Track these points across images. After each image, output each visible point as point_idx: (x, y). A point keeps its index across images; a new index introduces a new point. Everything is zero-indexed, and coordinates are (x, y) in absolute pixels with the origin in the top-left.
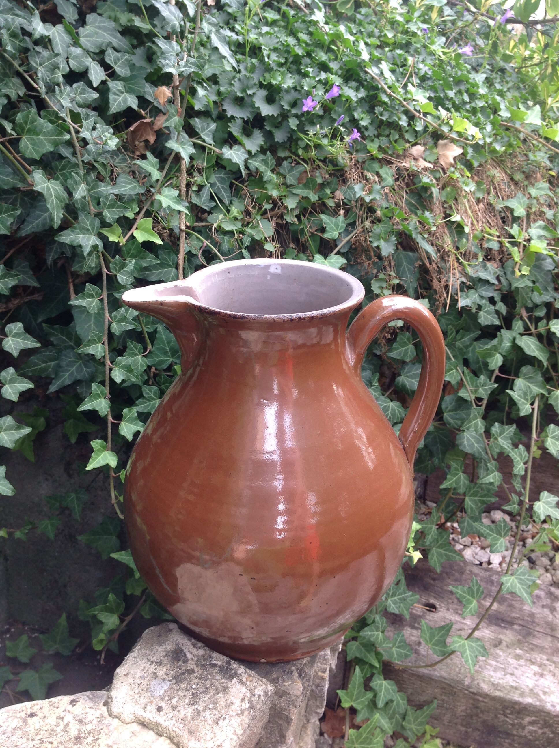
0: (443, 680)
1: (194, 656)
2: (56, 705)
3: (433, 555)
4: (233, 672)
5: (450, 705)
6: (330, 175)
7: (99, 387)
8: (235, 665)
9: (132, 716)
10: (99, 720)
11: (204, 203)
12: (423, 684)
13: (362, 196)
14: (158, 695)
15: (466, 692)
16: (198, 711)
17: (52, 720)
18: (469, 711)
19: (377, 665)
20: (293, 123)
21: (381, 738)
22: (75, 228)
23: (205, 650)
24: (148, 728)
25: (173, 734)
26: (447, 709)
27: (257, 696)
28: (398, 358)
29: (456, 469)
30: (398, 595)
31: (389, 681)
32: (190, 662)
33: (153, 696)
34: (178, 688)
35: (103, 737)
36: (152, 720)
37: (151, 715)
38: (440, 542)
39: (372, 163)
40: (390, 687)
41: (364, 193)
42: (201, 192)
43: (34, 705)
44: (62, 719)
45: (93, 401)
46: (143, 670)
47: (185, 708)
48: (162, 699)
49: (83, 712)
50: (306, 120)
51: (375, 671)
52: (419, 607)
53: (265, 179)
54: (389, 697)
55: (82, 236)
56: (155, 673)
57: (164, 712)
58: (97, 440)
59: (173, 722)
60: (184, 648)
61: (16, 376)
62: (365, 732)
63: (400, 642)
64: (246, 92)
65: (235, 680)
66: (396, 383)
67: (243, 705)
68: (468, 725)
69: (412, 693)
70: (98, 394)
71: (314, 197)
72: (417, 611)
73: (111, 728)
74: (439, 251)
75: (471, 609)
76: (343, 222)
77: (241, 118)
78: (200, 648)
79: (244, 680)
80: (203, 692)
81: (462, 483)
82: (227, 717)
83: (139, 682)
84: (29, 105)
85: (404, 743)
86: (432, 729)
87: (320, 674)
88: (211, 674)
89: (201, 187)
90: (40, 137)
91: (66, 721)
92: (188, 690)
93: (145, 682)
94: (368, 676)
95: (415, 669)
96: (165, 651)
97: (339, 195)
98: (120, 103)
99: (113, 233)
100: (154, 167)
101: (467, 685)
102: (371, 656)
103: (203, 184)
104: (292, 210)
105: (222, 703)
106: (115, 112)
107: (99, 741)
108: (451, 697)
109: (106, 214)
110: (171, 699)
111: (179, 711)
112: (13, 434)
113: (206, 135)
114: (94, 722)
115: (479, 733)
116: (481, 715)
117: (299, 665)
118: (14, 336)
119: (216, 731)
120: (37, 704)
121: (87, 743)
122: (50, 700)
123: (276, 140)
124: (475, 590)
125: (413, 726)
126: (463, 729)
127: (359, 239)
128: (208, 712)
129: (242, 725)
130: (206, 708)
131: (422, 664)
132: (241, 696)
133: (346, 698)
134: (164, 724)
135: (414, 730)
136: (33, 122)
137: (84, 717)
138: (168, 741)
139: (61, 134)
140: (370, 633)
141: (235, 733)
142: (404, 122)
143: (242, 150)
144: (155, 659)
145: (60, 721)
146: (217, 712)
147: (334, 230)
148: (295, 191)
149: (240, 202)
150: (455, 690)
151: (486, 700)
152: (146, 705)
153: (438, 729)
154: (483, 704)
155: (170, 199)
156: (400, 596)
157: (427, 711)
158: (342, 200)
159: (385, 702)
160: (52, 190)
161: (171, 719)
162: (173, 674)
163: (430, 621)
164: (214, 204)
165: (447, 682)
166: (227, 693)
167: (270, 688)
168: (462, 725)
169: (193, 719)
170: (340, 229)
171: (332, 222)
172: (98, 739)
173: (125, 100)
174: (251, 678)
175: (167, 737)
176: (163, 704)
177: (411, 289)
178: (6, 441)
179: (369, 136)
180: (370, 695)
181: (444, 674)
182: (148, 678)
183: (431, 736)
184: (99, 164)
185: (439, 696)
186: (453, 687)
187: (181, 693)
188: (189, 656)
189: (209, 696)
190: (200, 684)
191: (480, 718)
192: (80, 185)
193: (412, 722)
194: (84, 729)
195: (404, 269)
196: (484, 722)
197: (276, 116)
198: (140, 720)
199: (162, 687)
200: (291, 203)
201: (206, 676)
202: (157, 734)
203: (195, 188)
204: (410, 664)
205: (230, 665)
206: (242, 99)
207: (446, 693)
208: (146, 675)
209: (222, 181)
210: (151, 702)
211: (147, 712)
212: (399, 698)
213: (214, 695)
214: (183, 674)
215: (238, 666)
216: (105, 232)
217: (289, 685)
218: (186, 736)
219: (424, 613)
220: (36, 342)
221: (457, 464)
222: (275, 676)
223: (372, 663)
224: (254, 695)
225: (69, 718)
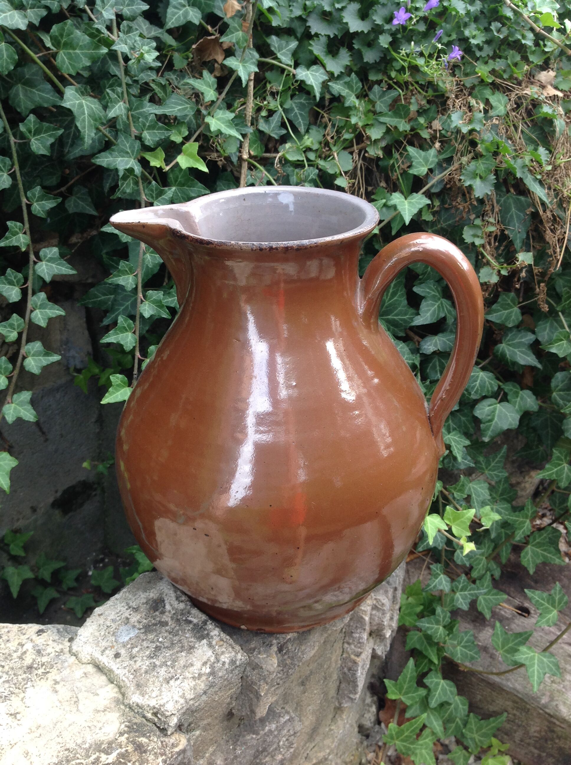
0: (516, 693)
1: (173, 609)
2: (24, 631)
3: (527, 553)
4: (206, 632)
5: (522, 722)
6: (429, 102)
7: (126, 321)
8: (210, 626)
9: (89, 657)
10: (57, 654)
11: (273, 130)
12: (493, 693)
13: (459, 125)
14: (122, 641)
15: (541, 711)
16: (155, 666)
17: (13, 645)
18: (543, 733)
19: (436, 661)
20: (384, 41)
21: (430, 740)
22: (113, 150)
23: (186, 605)
24: (102, 671)
25: (122, 684)
26: (519, 726)
27: (221, 662)
28: (498, 321)
29: (559, 459)
30: (470, 590)
31: (448, 682)
32: (167, 614)
33: (116, 641)
34: (145, 638)
35: (54, 671)
36: (107, 665)
37: (107, 660)
38: (537, 541)
39: (484, 89)
40: (447, 688)
41: (461, 122)
42: (270, 118)
43: (3, 627)
44: (22, 645)
45: (118, 334)
46: (118, 613)
47: (142, 660)
48: (124, 646)
49: (45, 643)
50: (403, 37)
51: (433, 668)
52: (508, 609)
53: (347, 104)
54: (444, 699)
55: (120, 159)
56: (127, 619)
57: (120, 659)
58: (118, 375)
59: (126, 671)
60: (166, 599)
61: (47, 301)
62: (408, 730)
63: (466, 642)
64: (334, 5)
65: (205, 641)
66: (495, 351)
67: (204, 669)
68: (541, 748)
69: (480, 700)
70: (124, 327)
71: (404, 126)
72: (505, 612)
73: (66, 664)
74: (557, 195)
75: (549, 619)
76: (434, 156)
77: (326, 35)
78: (182, 602)
79: (214, 643)
80: (167, 647)
81: (565, 475)
82: (181, 678)
83: (109, 625)
84: (79, 20)
85: (464, 751)
86: (500, 743)
87: (353, 657)
88: (183, 631)
89: (271, 113)
90: (77, 51)
91: (25, 649)
92: (153, 642)
93: (114, 626)
94: (424, 671)
95: (485, 675)
96: (147, 598)
97: (437, 125)
98: (179, 17)
99: (156, 157)
100: (210, 86)
101: (543, 704)
102: (432, 651)
103: (276, 109)
104: (376, 141)
105: (181, 662)
106: (172, 26)
107: (49, 675)
108: (524, 714)
109: (146, 136)
110: (132, 648)
111: (135, 661)
112: (40, 360)
113: (284, 54)
114: (51, 655)
115: (554, 760)
116: (557, 741)
117: (281, 640)
118: (48, 261)
119: (163, 689)
120: (7, 627)
121: (36, 675)
122: (21, 625)
123: (365, 61)
124: (557, 599)
125: (476, 736)
126: (536, 752)
127: (453, 178)
128: (164, 669)
129: (195, 689)
130: (164, 664)
131: (495, 671)
132: (205, 659)
133: (394, 689)
134: (117, 672)
135: (477, 740)
136: (69, 35)
137: (44, 648)
138: (116, 690)
139: (97, 47)
140: (427, 625)
141: (183, 696)
142: (529, 41)
143: (322, 70)
144: (134, 605)
145: (20, 647)
146: (172, 671)
147: (423, 166)
148: (382, 119)
149: (317, 131)
150: (528, 706)
151: (562, 725)
152: (106, 648)
153: (507, 746)
154: (559, 729)
155: (223, 123)
156: (472, 592)
157: (494, 723)
158: (440, 131)
159: (438, 703)
160: (85, 107)
161: (125, 668)
162: (145, 623)
163: (518, 625)
164: (284, 132)
165: (520, 696)
166: (191, 653)
167: (241, 657)
168: (536, 748)
169: (146, 672)
170: (431, 164)
171: (420, 156)
172: (48, 672)
173: (186, 14)
174: (222, 643)
175: (116, 685)
176: (123, 652)
177: (518, 241)
178: (33, 366)
179: (481, 56)
180: (422, 692)
181: (518, 687)
182: (120, 622)
183: (499, 751)
184: (156, 85)
185: (510, 709)
186: (526, 703)
187: (145, 644)
188: (168, 607)
189: (171, 652)
190: (168, 638)
191: (556, 743)
192: (116, 104)
193: (475, 732)
194: (39, 660)
195: (512, 216)
196: (560, 749)
197: (366, 32)
198: (96, 663)
199: (129, 634)
200: (375, 133)
201: (178, 631)
202: (109, 680)
203: (264, 113)
204: (481, 669)
205: (206, 624)
206: (330, 13)
207: (518, 708)
208: (118, 619)
209: (302, 107)
210: (112, 647)
211: (105, 656)
212: (459, 702)
213: (177, 652)
214: (155, 625)
215: (213, 627)
216: (148, 156)
217: (263, 658)
218: (132, 688)
219: (514, 616)
220: (71, 269)
221: (560, 453)
222: (253, 646)
223: (431, 658)
224: (218, 661)
225: (29, 646)
